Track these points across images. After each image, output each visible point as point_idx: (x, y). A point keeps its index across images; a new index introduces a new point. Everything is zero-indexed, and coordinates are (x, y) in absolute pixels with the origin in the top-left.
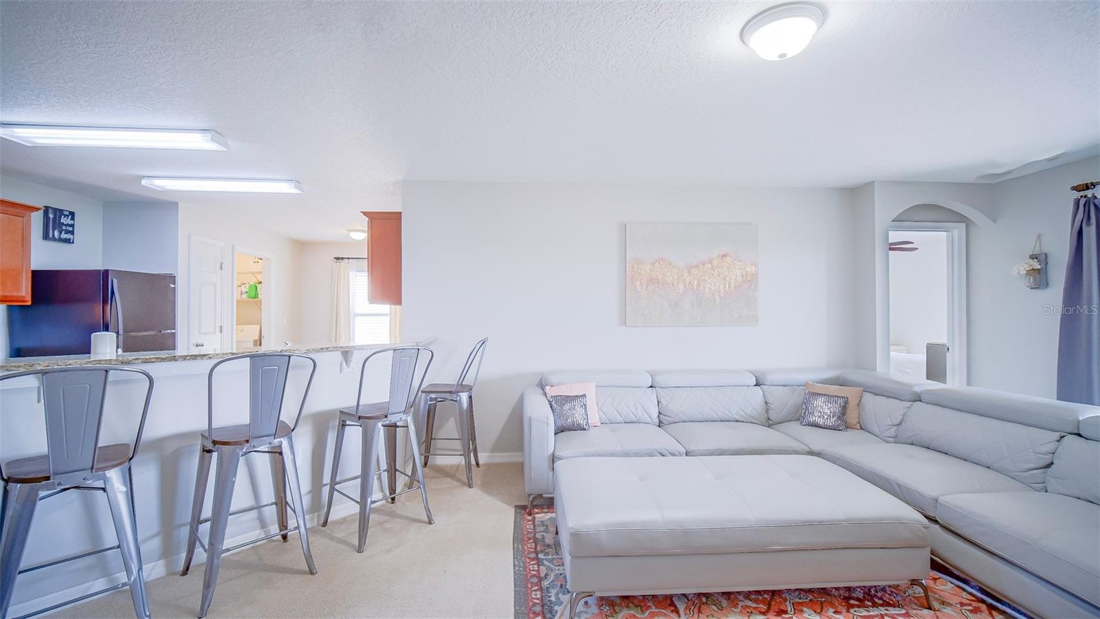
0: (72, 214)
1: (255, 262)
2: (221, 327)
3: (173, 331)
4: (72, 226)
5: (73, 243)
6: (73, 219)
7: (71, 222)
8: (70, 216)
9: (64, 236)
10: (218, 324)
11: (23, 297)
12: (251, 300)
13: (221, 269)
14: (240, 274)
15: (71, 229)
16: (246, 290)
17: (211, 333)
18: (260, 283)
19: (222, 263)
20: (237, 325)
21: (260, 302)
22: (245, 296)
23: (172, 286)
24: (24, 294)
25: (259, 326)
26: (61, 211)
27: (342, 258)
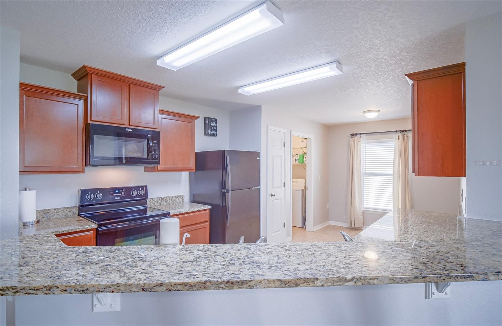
0: (216, 120)
1: (302, 141)
2: (284, 183)
3: (259, 187)
4: (216, 127)
5: (216, 136)
6: (216, 123)
7: (215, 125)
8: (215, 121)
9: (213, 132)
10: (283, 182)
11: (192, 167)
12: (300, 164)
13: (284, 146)
14: (295, 148)
15: (215, 128)
16: (298, 158)
17: (280, 187)
18: (306, 153)
19: (285, 142)
20: (293, 179)
21: (306, 165)
22: (297, 162)
23: (258, 159)
24: (192, 166)
25: (305, 180)
26: (211, 119)
27: (356, 134)
